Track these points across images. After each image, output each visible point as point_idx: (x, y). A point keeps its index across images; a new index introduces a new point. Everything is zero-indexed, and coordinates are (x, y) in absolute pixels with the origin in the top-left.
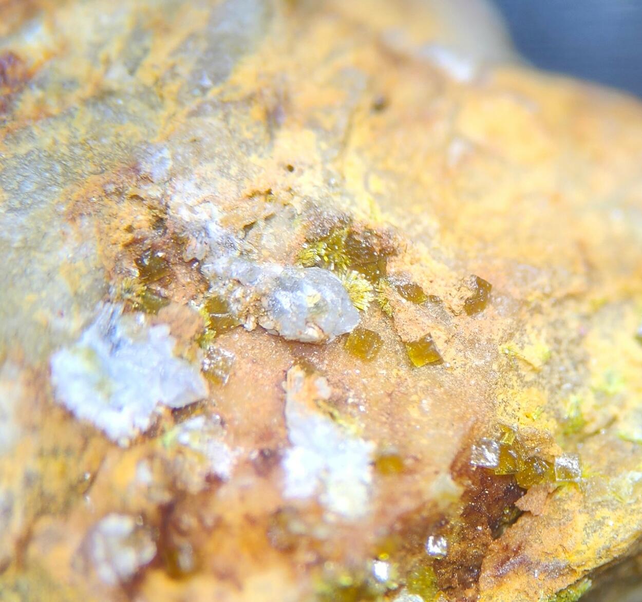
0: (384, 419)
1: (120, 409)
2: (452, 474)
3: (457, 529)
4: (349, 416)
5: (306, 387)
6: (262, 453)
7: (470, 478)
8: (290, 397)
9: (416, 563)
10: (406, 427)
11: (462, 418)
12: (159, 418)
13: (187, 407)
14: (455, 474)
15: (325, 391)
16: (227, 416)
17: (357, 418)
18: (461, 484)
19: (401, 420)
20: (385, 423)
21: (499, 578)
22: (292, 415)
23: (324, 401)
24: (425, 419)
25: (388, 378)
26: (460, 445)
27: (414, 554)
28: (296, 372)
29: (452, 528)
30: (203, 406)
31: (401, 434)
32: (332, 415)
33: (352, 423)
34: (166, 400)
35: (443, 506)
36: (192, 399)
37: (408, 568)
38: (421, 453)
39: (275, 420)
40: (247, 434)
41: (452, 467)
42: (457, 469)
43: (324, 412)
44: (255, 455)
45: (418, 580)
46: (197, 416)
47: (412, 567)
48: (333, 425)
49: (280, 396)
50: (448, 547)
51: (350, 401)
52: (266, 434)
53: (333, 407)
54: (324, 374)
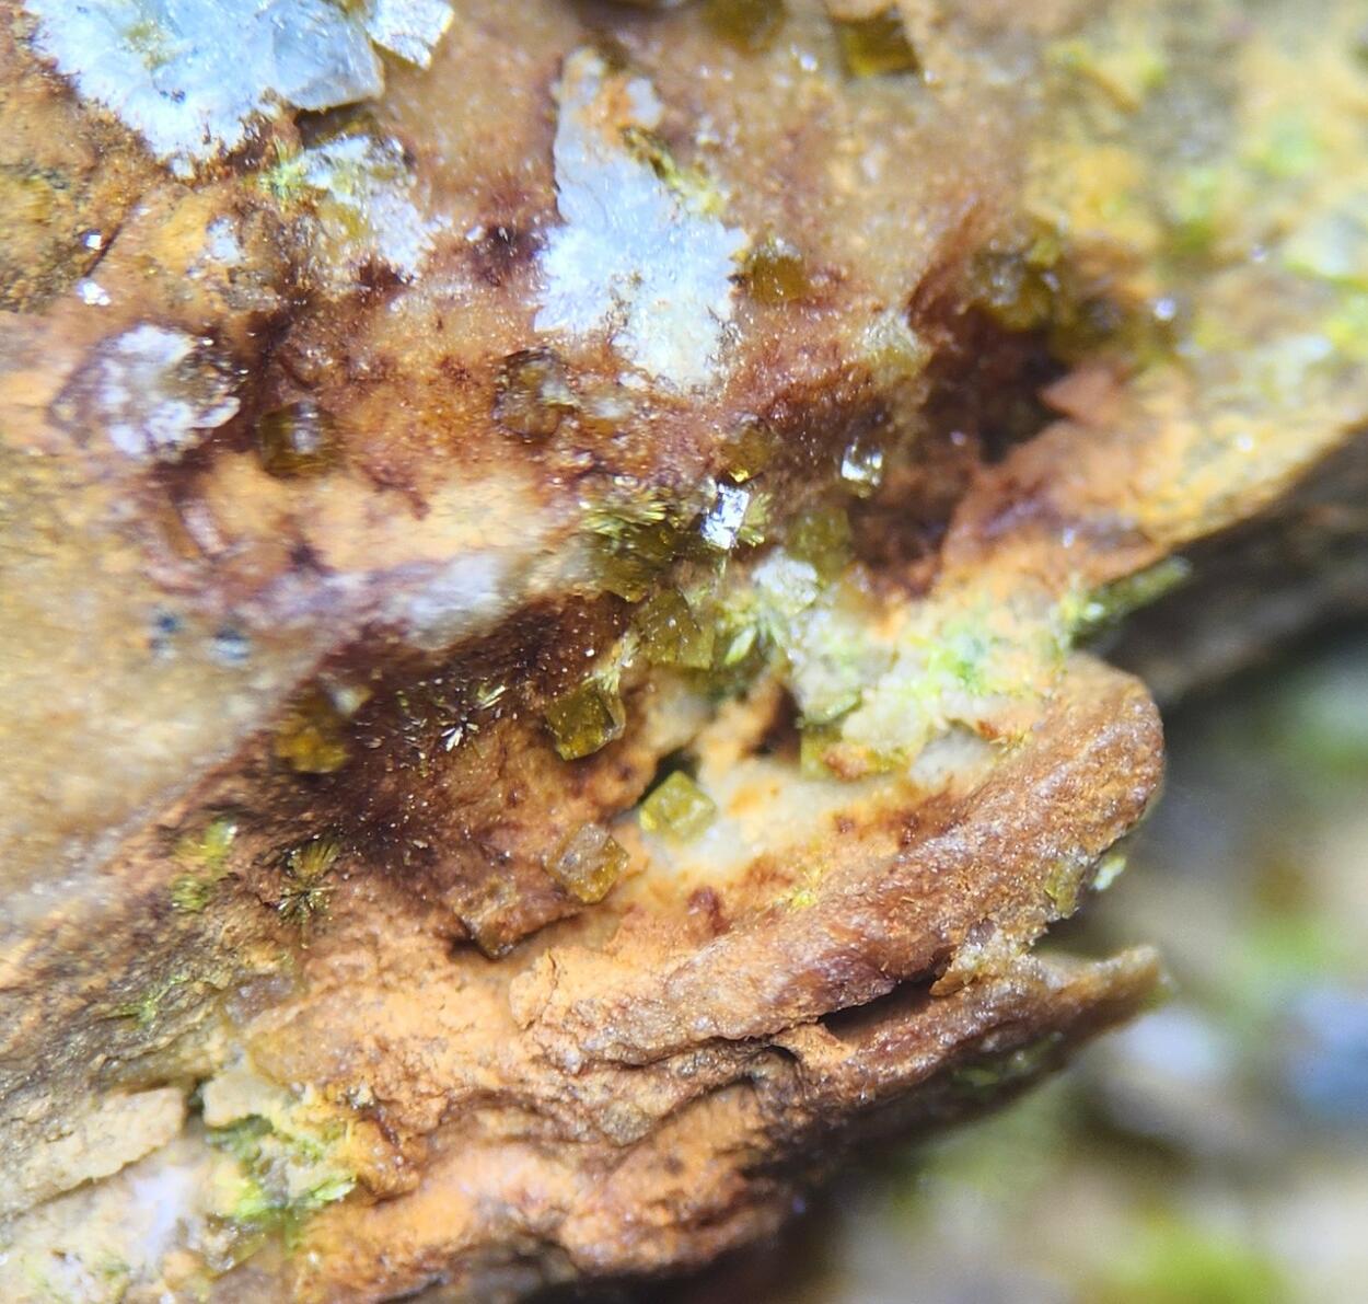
0: (773, 186)
1: (179, 97)
2: (912, 315)
3: (908, 436)
4: (695, 173)
5: (605, 98)
6: (492, 232)
7: (950, 328)
8: (568, 118)
9: (809, 497)
10: (821, 206)
11: (949, 197)
12: (267, 127)
13: (331, 111)
14: (918, 316)
15: (647, 109)
16: (422, 145)
17: (715, 178)
18: (928, 338)
19: (811, 191)
20: (775, 195)
21: (988, 545)
22: (567, 154)
23: (644, 133)
24: (865, 194)
25: (791, 97)
26: (935, 258)
27: (807, 479)
28: (587, 64)
29: (897, 434)
30: (368, 117)
31: (808, 221)
32: (658, 166)
33: (702, 187)
34: (284, 91)
35: (882, 381)
36: (343, 96)
37: (793, 506)
38: (850, 265)
39: (529, 166)
40: (462, 189)
41: (915, 300)
42: (924, 306)
43: (641, 158)
44: (476, 235)
45: (810, 532)
46: (351, 136)
47: (801, 507)
48: (657, 186)
49: (546, 112)
50: (885, 472)
51: (703, 138)
52: (508, 193)
53: (662, 148)
54: (649, 73)
